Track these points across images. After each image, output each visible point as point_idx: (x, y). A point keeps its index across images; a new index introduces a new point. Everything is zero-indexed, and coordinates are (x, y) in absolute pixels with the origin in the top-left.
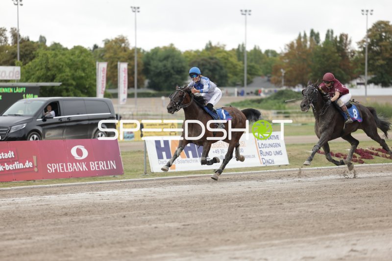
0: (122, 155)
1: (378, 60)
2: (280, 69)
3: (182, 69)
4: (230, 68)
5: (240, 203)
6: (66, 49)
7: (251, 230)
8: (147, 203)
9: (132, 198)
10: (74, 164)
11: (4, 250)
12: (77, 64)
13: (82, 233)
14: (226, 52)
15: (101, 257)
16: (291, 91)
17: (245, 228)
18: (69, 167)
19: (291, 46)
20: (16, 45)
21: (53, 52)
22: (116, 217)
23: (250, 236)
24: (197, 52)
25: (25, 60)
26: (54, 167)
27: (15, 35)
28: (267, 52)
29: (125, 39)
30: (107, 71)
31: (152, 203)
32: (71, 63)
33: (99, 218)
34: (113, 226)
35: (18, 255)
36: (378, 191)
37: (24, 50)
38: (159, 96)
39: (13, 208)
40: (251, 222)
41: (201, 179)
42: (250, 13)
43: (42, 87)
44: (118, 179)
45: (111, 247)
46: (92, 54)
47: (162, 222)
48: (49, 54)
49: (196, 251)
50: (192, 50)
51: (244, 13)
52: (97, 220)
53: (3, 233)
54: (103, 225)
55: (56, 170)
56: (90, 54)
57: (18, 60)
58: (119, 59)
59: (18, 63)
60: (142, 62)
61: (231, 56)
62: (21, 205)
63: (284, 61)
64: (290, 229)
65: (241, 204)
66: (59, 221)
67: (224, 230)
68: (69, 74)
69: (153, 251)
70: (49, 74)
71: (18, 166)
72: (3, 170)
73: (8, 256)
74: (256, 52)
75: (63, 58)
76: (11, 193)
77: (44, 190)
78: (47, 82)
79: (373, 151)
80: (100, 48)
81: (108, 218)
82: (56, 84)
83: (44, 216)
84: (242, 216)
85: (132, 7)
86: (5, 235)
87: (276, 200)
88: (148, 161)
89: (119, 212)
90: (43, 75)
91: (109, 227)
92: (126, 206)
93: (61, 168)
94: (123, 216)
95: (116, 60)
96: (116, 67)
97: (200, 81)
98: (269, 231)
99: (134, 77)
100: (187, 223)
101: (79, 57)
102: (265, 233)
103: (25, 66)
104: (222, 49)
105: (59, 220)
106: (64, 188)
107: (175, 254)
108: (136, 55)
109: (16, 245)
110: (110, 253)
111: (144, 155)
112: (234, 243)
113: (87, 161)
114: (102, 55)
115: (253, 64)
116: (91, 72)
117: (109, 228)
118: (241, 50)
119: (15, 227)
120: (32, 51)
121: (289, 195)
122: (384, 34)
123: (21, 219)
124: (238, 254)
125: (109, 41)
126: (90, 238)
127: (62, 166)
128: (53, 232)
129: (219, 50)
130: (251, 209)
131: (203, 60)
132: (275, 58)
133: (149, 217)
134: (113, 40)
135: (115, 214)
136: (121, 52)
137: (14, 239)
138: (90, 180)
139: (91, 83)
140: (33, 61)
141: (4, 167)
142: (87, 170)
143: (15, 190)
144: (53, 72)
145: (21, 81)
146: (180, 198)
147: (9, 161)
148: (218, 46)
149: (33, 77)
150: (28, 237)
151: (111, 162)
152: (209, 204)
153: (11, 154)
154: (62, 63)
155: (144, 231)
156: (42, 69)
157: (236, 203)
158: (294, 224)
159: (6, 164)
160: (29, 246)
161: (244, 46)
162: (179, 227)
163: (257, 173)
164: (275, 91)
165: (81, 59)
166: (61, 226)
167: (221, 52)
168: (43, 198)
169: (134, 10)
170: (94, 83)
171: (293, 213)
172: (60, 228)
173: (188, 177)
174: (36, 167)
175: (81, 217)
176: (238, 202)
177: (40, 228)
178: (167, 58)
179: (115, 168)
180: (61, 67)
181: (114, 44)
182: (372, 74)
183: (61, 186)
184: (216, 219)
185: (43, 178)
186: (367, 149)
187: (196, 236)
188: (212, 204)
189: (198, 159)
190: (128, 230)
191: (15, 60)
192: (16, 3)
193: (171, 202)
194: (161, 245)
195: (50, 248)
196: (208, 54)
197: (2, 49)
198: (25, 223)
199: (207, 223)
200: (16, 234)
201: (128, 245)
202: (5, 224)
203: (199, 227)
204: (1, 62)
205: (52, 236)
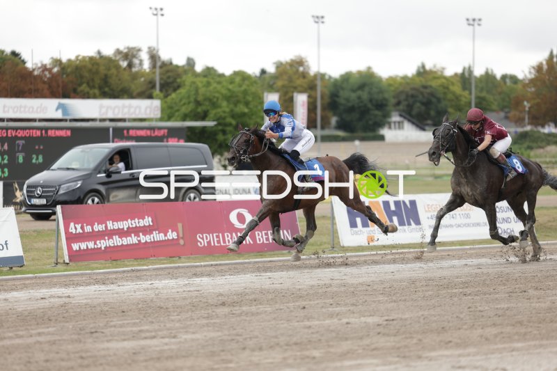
0: (300, 221)
2: (523, 101)
3: (384, 102)
4: (451, 100)
5: (466, 290)
6: (222, 75)
7: (482, 328)
8: (335, 289)
9: (315, 282)
10: (234, 234)
11: (140, 353)
12: (237, 96)
13: (246, 330)
14: (445, 78)
15: (272, 363)
16: (539, 132)
17: (473, 325)
18: (227, 239)
19: (539, 68)
20: (154, 70)
21: (205, 79)
22: (292, 309)
23: (481, 336)
24: (405, 78)
25: (167, 91)
26: (207, 239)
27: (154, 57)
28: (504, 77)
29: (304, 60)
31: (343, 289)
32: (229, 94)
33: (269, 309)
34: (288, 321)
35: (159, 359)
37: (165, 77)
38: (351, 139)
39: (151, 294)
40: (483, 316)
42: (479, 22)
43: (190, 129)
45: (286, 350)
46: (258, 81)
47: (355, 315)
48: (200, 82)
49: (404, 357)
50: (397, 76)
51: (472, 22)
52: (266, 312)
53: (139, 328)
54: (274, 319)
55: (209, 243)
56: (255, 82)
57: (157, 92)
58: (295, 88)
59: (157, 95)
60: (327, 92)
61: (453, 84)
62: (162, 291)
63: (529, 90)
64: (538, 327)
65: (468, 291)
66: (214, 314)
67: (443, 328)
68: (227, 110)
69: (344, 356)
70: (200, 110)
71: (158, 236)
72: (137, 242)
73: (146, 361)
74: (488, 77)
75: (219, 87)
76: (148, 274)
77: (193, 271)
78: (196, 120)
80: (270, 73)
81: (281, 309)
82: (209, 124)
83: (194, 306)
84: (469, 308)
85: (313, 16)
86: (140, 331)
87: (517, 286)
88: (337, 230)
89: (297, 301)
90: (191, 112)
91: (282, 322)
92: (305, 293)
93: (215, 239)
94: (302, 306)
95: (292, 89)
96: (291, 100)
97: (280, 121)
98: (509, 329)
99: (316, 114)
100: (391, 318)
101: (240, 86)
102: (502, 333)
103: (166, 100)
104: (440, 73)
105: (213, 312)
106: (220, 268)
107: (375, 361)
108: (319, 83)
109: (156, 346)
110: (285, 359)
111: (330, 222)
112: (458, 346)
114: (271, 83)
115: (484, 94)
116: (257, 107)
117: (282, 324)
118: (467, 74)
119: (154, 320)
120: (175, 79)
121: (537, 279)
123: (162, 310)
124: (464, 361)
125: (281, 64)
126: (257, 337)
127: (218, 237)
128: (206, 328)
129: (436, 76)
130: (482, 299)
131: (414, 89)
132: (515, 86)
133: (338, 309)
134: (287, 63)
135: (291, 305)
136: (298, 78)
137: (154, 337)
138: (256, 257)
139: (257, 122)
140: (178, 91)
141: (139, 239)
142: (252, 242)
143: (154, 269)
144: (204, 108)
145: (161, 119)
146: (382, 282)
147: (146, 230)
148: (435, 70)
149: (177, 114)
150: (173, 335)
151: (285, 232)
152: (423, 291)
153: (148, 221)
154: (217, 95)
155: (331, 328)
156: (189, 103)
157: (461, 290)
158: (544, 320)
159: (141, 234)
160: (173, 347)
161: (472, 69)
162: (380, 323)
163: (490, 248)
164: (516, 132)
165: (243, 88)
166: (217, 321)
167: (438, 78)
168: (191, 281)
169: (317, 20)
170: (261, 122)
171: (543, 305)
172: (215, 323)
174: (182, 238)
175: (244, 308)
176: (462, 288)
177: (189, 323)
178: (362, 87)
180: (215, 100)
181: (288, 67)
183: (217, 265)
184: (432, 312)
185: (191, 254)
187: (404, 336)
188: (426, 291)
189: (406, 227)
190: (310, 327)
191: (153, 91)
192: (155, 12)
193: (369, 288)
194: (356, 348)
195: (202, 351)
196: (421, 81)
197: (135, 76)
198: (168, 315)
199: (419, 318)
200: (156, 331)
201: (309, 347)
202: (141, 317)
203: (408, 322)
204: (134, 94)
205: (205, 334)
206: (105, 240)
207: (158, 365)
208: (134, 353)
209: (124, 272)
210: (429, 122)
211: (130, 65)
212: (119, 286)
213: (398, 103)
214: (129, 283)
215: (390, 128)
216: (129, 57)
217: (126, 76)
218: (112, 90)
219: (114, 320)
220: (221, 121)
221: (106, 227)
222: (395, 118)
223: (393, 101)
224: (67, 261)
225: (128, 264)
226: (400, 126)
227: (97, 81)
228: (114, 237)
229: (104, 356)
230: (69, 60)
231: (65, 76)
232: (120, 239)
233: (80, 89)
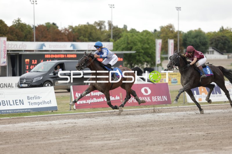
0: (171, 92)
3: (206, 43)
6: (138, 32)
8: (185, 120)
9: (177, 118)
10: (143, 98)
11: (104, 146)
12: (144, 41)
13: (148, 137)
15: (159, 151)
20: (110, 30)
21: (131, 34)
22: (167, 128)
24: (215, 33)
26: (132, 99)
27: (110, 25)
29: (172, 26)
30: (162, 44)
31: (188, 120)
32: (141, 40)
33: (158, 129)
34: (166, 133)
35: (112, 149)
37: (115, 33)
39: (109, 122)
41: (217, 107)
43: (125, 54)
44: (169, 107)
45: (165, 145)
46: (153, 35)
47: (194, 131)
48: (129, 35)
49: (214, 149)
50: (211, 32)
52: (156, 130)
53: (104, 136)
54: (160, 133)
55: (133, 101)
56: (152, 35)
57: (111, 39)
58: (169, 37)
59: (112, 40)
60: (182, 39)
62: (113, 121)
66: (135, 130)
67: (231, 137)
68: (140, 46)
69: (189, 148)
70: (129, 46)
71: (112, 98)
72: (103, 101)
73: (107, 149)
75: (137, 37)
76: (108, 114)
77: (126, 113)
78: (128, 51)
80: (158, 31)
81: (163, 129)
82: (133, 52)
83: (127, 127)
85: (176, 8)
86: (105, 137)
88: (186, 96)
89: (169, 125)
90: (125, 47)
92: (173, 122)
94: (171, 127)
95: (167, 38)
96: (167, 42)
99: (177, 48)
100: (209, 133)
103: (115, 42)
104: (230, 31)
106: (138, 111)
107: (202, 150)
108: (178, 35)
109: (111, 143)
110: (164, 149)
113: (150, 96)
114: (159, 35)
116: (153, 45)
117: (163, 135)
119: (110, 133)
120: (119, 34)
123: (114, 129)
125: (163, 27)
126: (153, 140)
128: (131, 136)
129: (228, 32)
131: (218, 37)
133: (186, 129)
134: (165, 27)
136: (170, 33)
138: (152, 107)
139: (152, 51)
140: (120, 39)
141: (104, 99)
142: (150, 101)
144: (131, 45)
145: (113, 50)
148: (227, 29)
149: (120, 48)
150: (118, 139)
151: (164, 96)
152: (222, 121)
154: (136, 40)
155: (184, 137)
156: (125, 43)
160: (118, 144)
162: (204, 135)
165: (147, 37)
168: (125, 117)
169: (178, 9)
170: (154, 51)
172: (135, 134)
173: (209, 106)
174: (122, 99)
175: (147, 128)
177: (125, 134)
178: (196, 36)
179: (166, 100)
180: (135, 42)
181: (166, 28)
183: (136, 110)
184: (226, 130)
187: (214, 140)
188: (224, 121)
189: (215, 95)
190: (175, 136)
191: (110, 38)
192: (111, 6)
193: (199, 120)
194: (194, 145)
195: (130, 146)
196: (221, 34)
197: (103, 33)
198: (116, 131)
199: (221, 133)
200: (111, 137)
201: (174, 144)
202: (105, 131)
203: (216, 134)
204: (102, 40)
205: (131, 139)
206: (90, 100)
207: (112, 151)
208: (102, 146)
209: (98, 113)
210: (225, 51)
211: (101, 28)
212: (96, 119)
213: (212, 43)
214: (100, 118)
215: (208, 53)
216: (100, 25)
217: (99, 33)
218: (93, 38)
219: (94, 133)
220: (138, 51)
221: (91, 94)
222: (211, 49)
223: (209, 42)
224: (75, 108)
225: (100, 110)
226: (212, 53)
227: (87, 35)
228: (94, 99)
229: (90, 147)
230: (76, 26)
231: (74, 33)
232: (96, 100)
233: (80, 38)
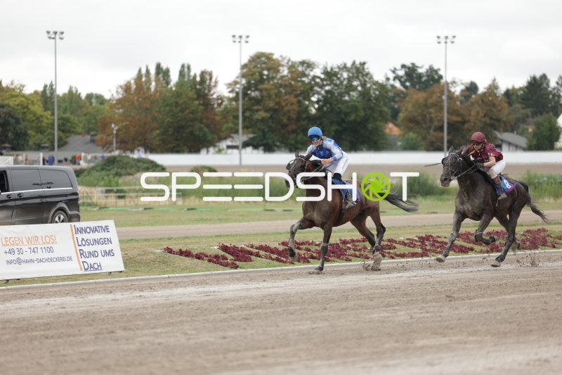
1: (258, 111)
2: (110, 124)
4: (31, 121)
14: (24, 96)
16: (128, 158)
19: (127, 89)
28: (89, 98)
36: (260, 311)
40: (66, 361)
42: (61, 36)
51: (53, 36)
61: (33, 103)
63: (117, 111)
74: (72, 97)
79: (251, 249)
84: (51, 352)
87: (104, 327)
104: (18, 91)
115: (67, 115)
118: (48, 93)
121: (125, 319)
122: (265, 72)
129: (13, 93)
130: (66, 342)
132: (101, 107)
148: (12, 87)
157: (42, 333)
158: (133, 363)
161: (54, 87)
164: (103, 157)
167: (16, 96)
171: (132, 347)
182: (250, 133)
184: (9, 358)
186: (243, 246)
210: (7, 145)
